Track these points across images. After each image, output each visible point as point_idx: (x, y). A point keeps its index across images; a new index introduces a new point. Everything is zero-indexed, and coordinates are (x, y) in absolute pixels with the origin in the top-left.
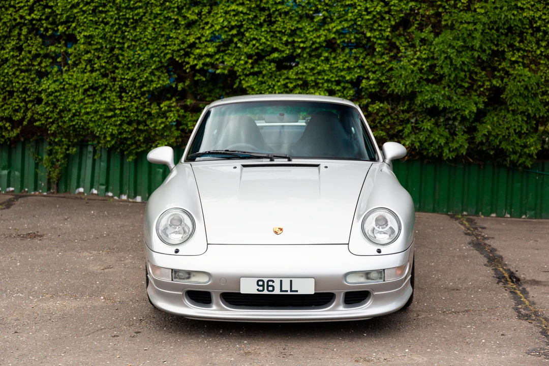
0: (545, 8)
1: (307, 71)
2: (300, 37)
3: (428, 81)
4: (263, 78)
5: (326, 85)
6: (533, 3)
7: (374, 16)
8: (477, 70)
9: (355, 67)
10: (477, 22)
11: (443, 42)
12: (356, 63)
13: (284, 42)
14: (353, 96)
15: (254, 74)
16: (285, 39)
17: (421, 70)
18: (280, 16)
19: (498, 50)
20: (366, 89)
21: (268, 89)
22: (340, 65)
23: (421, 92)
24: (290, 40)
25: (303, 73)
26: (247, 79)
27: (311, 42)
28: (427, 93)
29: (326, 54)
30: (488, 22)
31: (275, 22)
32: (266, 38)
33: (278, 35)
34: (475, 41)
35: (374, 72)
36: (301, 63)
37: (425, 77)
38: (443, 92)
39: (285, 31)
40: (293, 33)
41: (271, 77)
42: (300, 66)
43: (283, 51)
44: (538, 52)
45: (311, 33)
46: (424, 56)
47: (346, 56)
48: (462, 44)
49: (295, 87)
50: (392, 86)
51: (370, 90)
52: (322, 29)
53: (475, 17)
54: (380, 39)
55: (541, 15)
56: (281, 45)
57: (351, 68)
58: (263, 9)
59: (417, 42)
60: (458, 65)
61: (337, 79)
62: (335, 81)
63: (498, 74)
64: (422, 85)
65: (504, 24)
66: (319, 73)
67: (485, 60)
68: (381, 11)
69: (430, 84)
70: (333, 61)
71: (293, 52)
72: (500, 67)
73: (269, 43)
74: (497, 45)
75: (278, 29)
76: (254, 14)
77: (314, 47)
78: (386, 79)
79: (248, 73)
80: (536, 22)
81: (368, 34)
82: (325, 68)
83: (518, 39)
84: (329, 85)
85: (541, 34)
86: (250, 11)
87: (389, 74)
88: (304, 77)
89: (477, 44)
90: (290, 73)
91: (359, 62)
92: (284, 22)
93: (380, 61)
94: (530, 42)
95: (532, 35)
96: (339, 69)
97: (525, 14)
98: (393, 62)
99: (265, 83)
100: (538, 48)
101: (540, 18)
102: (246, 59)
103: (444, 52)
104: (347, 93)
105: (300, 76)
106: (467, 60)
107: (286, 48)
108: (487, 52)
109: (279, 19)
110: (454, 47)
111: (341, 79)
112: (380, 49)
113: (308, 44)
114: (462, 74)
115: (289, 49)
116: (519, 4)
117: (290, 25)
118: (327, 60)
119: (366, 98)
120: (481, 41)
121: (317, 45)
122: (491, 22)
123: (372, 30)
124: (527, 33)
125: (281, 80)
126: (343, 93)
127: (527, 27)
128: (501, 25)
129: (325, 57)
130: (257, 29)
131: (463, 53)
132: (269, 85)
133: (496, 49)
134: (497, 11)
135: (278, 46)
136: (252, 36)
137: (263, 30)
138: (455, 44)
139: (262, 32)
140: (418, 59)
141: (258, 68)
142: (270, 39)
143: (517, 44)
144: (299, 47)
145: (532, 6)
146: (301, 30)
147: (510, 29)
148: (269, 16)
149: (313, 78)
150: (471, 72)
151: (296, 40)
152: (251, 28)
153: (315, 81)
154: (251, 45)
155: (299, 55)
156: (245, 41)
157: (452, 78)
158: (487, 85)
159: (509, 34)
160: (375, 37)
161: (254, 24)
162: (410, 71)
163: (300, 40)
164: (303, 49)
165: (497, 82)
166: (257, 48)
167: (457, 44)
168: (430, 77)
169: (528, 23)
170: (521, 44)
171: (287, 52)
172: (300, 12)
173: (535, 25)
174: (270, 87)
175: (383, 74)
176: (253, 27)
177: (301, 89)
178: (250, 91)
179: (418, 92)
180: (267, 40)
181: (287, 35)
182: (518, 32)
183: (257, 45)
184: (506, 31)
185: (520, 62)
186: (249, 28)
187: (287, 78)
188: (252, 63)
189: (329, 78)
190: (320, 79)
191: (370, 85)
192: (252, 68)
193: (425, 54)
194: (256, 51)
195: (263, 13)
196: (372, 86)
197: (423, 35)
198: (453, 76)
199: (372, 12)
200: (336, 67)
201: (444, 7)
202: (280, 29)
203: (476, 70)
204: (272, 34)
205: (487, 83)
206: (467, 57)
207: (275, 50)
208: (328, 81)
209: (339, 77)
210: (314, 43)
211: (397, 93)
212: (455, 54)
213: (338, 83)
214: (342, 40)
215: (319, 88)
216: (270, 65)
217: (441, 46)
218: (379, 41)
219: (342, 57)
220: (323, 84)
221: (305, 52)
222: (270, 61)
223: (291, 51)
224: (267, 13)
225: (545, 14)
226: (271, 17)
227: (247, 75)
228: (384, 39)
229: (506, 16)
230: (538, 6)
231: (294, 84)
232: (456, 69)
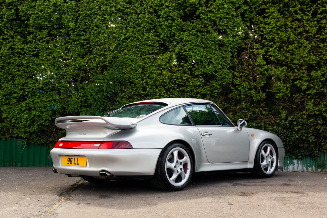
0: (135, 73)
1: (30, 102)
2: (27, 86)
3: (84, 106)
4: (11, 106)
5: (39, 109)
6: (129, 71)
7: (60, 77)
8: (107, 101)
9: (52, 101)
10: (105, 79)
11: (90, 88)
12: (52, 99)
13: (19, 89)
14: (52, 114)
15: (6, 104)
16: (20, 87)
17: (81, 101)
18: (18, 77)
19: (115, 92)
20: (57, 110)
21: (13, 111)
22: (45, 99)
23: (81, 112)
24: (22, 88)
25: (29, 103)
26: (3, 107)
27: (32, 89)
28: (84, 112)
29: (39, 95)
30: (110, 79)
31: (16, 80)
32: (11, 87)
33: (17, 86)
34: (104, 88)
35: (61, 103)
36: (27, 99)
37: (83, 105)
38: (91, 111)
39: (20, 84)
40: (24, 85)
41: (14, 105)
42: (27, 100)
43: (19, 93)
44: (133, 93)
45: (31, 85)
46: (82, 95)
47: (48, 95)
48: (98, 89)
49: (25, 110)
50: (69, 109)
51: (59, 111)
52: (37, 83)
53: (104, 77)
54: (63, 87)
55: (133, 76)
56: (18, 90)
57: (50, 101)
58: (11, 74)
59: (79, 88)
60: (96, 99)
61: (44, 106)
62: (43, 107)
63: (116, 103)
64: (82, 108)
65: (117, 80)
66: (36, 103)
67: (109, 96)
68: (62, 74)
69: (85, 108)
70: (42, 98)
71: (24, 94)
72: (116, 100)
73: (12, 89)
74: (114, 90)
75: (16, 83)
76: (6, 76)
77: (33, 91)
78: (66, 106)
79: (3, 103)
80: (131, 80)
81: (57, 85)
82: (38, 101)
83: (124, 87)
84: (40, 109)
85: (133, 84)
86: (4, 75)
87: (67, 104)
88: (29, 105)
89: (105, 89)
90: (23, 103)
91: (54, 98)
92: (20, 80)
93: (63, 98)
94: (129, 88)
95: (130, 85)
96: (45, 101)
97: (125, 76)
98: (69, 98)
99: (12, 108)
100: (133, 91)
101: (132, 77)
102: (3, 97)
103: (90, 93)
104: (49, 112)
105: (27, 105)
106: (101, 96)
107: (21, 92)
108: (110, 93)
109: (17, 78)
110: (94, 91)
111: (46, 106)
112: (62, 92)
113: (30, 90)
114: (99, 103)
115: (22, 92)
116: (123, 71)
117: (23, 81)
118: (39, 97)
119: (58, 115)
120: (107, 87)
121: (34, 90)
122: (111, 79)
123: (59, 83)
124: (128, 84)
125: (19, 107)
126: (47, 113)
127: (127, 81)
128: (115, 81)
129: (38, 96)
130: (8, 83)
131: (99, 93)
132: (13, 109)
133: (114, 91)
134: (113, 75)
135: (16, 91)
136: (5, 86)
137: (10, 83)
138: (95, 89)
139: (10, 84)
140: (80, 96)
141: (8, 101)
142: (13, 88)
143: (123, 89)
144: (26, 91)
145: (129, 72)
146: (27, 83)
147: (120, 83)
148: (13, 77)
149: (33, 106)
150: (104, 102)
151: (25, 88)
152: (5, 83)
153: (34, 107)
154: (4, 91)
155: (26, 95)
156: (2, 89)
157: (95, 105)
158: (111, 108)
159: (120, 85)
160: (60, 86)
161: (6, 81)
162: (75, 102)
163: (26, 88)
164: (28, 92)
165: (115, 107)
166: (8, 92)
167: (96, 89)
168: (85, 105)
169: (128, 80)
170: (125, 89)
171: (21, 94)
172: (26, 75)
173: (130, 81)
174: (14, 110)
175: (65, 104)
176: (6, 82)
177: (28, 111)
178: (5, 112)
179: (80, 111)
180: (12, 88)
181: (21, 86)
182: (124, 84)
183: (7, 90)
184: (118, 83)
185: (125, 97)
186: (4, 83)
187: (22, 106)
188: (5, 99)
189: (40, 105)
190: (36, 106)
191: (59, 108)
192: (6, 101)
193: (82, 94)
194: (7, 93)
195: (10, 76)
196: (59, 109)
197: (81, 85)
198: (95, 104)
199: (58, 75)
200: (43, 101)
201: (91, 73)
202: (18, 83)
203: (105, 101)
204: (14, 85)
205: (111, 107)
206: (101, 95)
207: (15, 93)
208: (40, 107)
209: (45, 105)
210: (33, 89)
211: (71, 112)
212: (95, 93)
213: (45, 108)
214: (46, 88)
215: (36, 110)
216: (14, 100)
217: (88, 90)
218: (62, 88)
219: (46, 96)
220: (37, 108)
221: (30, 94)
222: (14, 98)
223: (23, 93)
224: (12, 75)
225: (134, 76)
226: (14, 78)
227: (3, 105)
228: (65, 87)
229: (117, 76)
230: (131, 72)
231: (25, 108)
232: (96, 100)
